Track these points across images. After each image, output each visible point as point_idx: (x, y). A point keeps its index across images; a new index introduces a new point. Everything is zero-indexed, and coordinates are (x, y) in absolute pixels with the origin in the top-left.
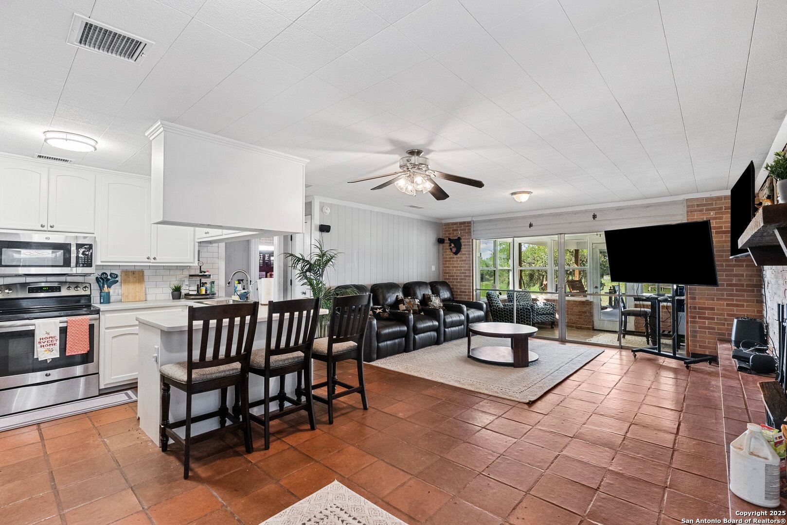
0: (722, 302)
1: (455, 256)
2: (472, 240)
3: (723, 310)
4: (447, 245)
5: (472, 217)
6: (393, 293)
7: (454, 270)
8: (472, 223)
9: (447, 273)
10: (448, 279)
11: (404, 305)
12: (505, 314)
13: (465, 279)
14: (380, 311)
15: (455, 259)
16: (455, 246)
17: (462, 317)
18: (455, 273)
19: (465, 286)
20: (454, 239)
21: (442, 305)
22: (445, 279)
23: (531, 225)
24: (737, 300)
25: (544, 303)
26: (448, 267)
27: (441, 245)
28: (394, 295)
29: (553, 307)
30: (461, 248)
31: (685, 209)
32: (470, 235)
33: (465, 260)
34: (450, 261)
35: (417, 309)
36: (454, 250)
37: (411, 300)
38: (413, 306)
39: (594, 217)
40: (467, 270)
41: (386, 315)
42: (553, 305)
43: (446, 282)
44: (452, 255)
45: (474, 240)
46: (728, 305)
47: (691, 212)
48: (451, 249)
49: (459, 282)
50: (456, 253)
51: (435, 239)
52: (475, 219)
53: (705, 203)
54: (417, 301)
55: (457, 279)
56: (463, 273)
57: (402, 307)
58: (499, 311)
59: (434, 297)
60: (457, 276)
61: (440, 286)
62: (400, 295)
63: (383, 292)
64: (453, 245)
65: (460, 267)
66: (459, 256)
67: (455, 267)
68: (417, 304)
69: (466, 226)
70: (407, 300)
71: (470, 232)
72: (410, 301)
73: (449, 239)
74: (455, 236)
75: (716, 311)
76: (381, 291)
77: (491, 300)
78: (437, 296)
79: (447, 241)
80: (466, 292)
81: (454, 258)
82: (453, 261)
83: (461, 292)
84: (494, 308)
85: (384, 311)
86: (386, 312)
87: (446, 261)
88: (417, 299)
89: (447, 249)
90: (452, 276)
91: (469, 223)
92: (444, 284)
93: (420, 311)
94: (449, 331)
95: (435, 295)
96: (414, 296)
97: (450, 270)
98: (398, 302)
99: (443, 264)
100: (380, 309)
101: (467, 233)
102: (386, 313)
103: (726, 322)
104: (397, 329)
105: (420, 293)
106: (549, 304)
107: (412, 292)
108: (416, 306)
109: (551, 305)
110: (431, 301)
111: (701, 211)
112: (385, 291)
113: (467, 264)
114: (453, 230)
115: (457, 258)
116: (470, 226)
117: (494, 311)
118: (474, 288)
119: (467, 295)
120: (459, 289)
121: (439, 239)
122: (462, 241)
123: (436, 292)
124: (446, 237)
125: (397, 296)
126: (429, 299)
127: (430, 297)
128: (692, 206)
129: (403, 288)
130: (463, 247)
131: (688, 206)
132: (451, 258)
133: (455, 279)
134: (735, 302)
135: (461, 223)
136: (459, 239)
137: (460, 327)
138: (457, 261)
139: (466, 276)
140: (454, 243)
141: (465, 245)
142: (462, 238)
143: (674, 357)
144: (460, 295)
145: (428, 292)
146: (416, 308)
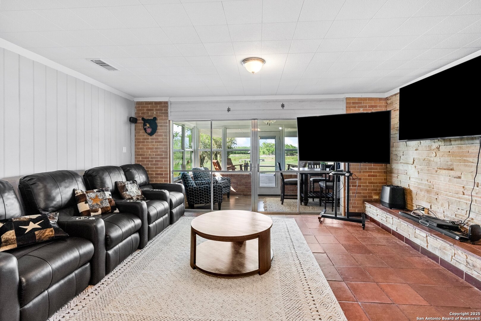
0: (366, 174)
1: (150, 137)
2: (169, 121)
3: (366, 179)
4: (141, 126)
5: (170, 97)
6: (66, 187)
7: (148, 152)
8: (169, 104)
9: (141, 155)
10: (141, 161)
11: (86, 202)
12: (200, 192)
13: (162, 161)
14: (36, 226)
15: (150, 140)
16: (151, 127)
17: (166, 205)
18: (150, 155)
19: (162, 168)
20: (148, 119)
21: (140, 194)
22: (138, 161)
23: (229, 110)
24: (374, 172)
25: (221, 178)
26: (141, 148)
27: (133, 125)
28: (67, 189)
29: (229, 181)
30: (156, 129)
31: (345, 105)
32: (167, 116)
33: (162, 142)
34: (143, 142)
35: (109, 205)
36: (149, 131)
37: (99, 194)
38: (102, 203)
39: (283, 106)
40: (163, 152)
41: (49, 233)
42: (229, 179)
43: (139, 165)
44: (146, 136)
45: (171, 122)
46: (369, 176)
47: (349, 108)
48: (145, 129)
49: (155, 164)
50: (151, 134)
51: (126, 118)
52: (172, 100)
53: (357, 101)
54: (108, 194)
55: (152, 161)
56: (158, 155)
57: (83, 207)
58: (195, 190)
59: (129, 185)
60: (152, 158)
61: (135, 169)
62: (80, 187)
63: (45, 187)
64: (148, 125)
65: (156, 148)
66: (154, 137)
67: (150, 148)
68: (108, 199)
69: (163, 106)
70: (92, 195)
71: (167, 113)
72: (97, 196)
73: (143, 119)
74: (150, 116)
75: (362, 181)
76: (41, 185)
77: (187, 181)
78: (133, 183)
79: (140, 121)
80: (162, 174)
81: (148, 139)
82: (147, 142)
83: (156, 174)
84: (190, 188)
85: (46, 225)
86: (50, 226)
87: (139, 142)
88: (107, 191)
89: (140, 130)
90: (146, 158)
91: (166, 103)
92: (138, 167)
93: (113, 208)
94: (154, 226)
95: (131, 182)
96: (102, 188)
97: (144, 152)
98: (75, 199)
99: (136, 145)
100: (35, 221)
101: (164, 113)
102: (49, 230)
103: (367, 188)
104: (75, 254)
105: (110, 181)
106: (226, 179)
107: (99, 181)
108: (107, 201)
109: (228, 179)
110: (127, 190)
111: (355, 107)
112: (49, 186)
113: (164, 145)
114: (148, 110)
115: (152, 139)
116: (167, 107)
117: (190, 191)
118: (171, 170)
119: (164, 177)
120: (153, 171)
121: (130, 118)
122: (158, 121)
123: (130, 178)
124: (140, 117)
125: (74, 190)
126: (124, 187)
127: (124, 186)
128: (350, 103)
129: (84, 176)
130: (159, 128)
131: (347, 103)
132: (145, 139)
133: (150, 161)
134: (372, 174)
135: (157, 103)
136: (155, 119)
137: (164, 217)
138: (153, 142)
139: (162, 158)
140: (149, 123)
141: (161, 126)
142: (158, 118)
143: (336, 218)
144: (156, 177)
145: (121, 178)
146: (107, 204)
